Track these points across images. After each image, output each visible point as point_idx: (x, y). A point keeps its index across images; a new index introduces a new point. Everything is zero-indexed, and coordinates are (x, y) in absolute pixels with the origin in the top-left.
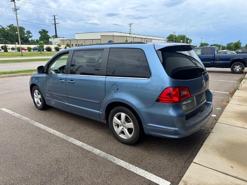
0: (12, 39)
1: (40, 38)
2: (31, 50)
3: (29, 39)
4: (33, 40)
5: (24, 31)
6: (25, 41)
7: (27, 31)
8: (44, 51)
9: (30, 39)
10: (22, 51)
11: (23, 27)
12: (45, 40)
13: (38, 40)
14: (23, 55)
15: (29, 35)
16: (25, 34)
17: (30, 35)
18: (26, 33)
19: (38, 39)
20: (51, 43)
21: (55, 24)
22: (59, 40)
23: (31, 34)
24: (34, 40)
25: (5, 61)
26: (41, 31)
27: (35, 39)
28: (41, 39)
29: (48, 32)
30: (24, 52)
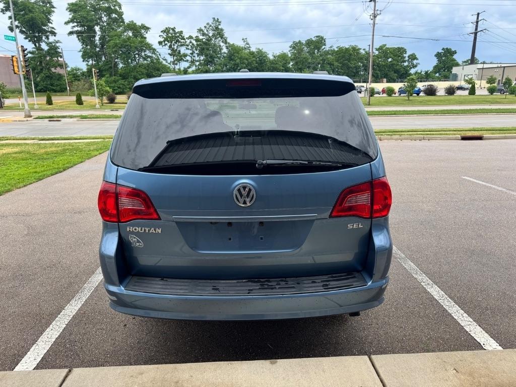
0: (379, 72)
1: (435, 67)
3: (410, 72)
4: (418, 73)
5: (405, 55)
6: (402, 75)
7: (411, 55)
8: (420, 95)
9: (413, 71)
11: (403, 48)
12: (444, 71)
13: (429, 72)
14: (371, 103)
15: (412, 64)
16: (405, 61)
17: (415, 62)
18: (407, 59)
19: (431, 69)
20: (455, 78)
21: (476, 34)
22: (475, 69)
23: (417, 59)
24: (420, 73)
26: (440, 51)
27: (423, 70)
28: (437, 69)
29: (456, 53)
30: (378, 98)
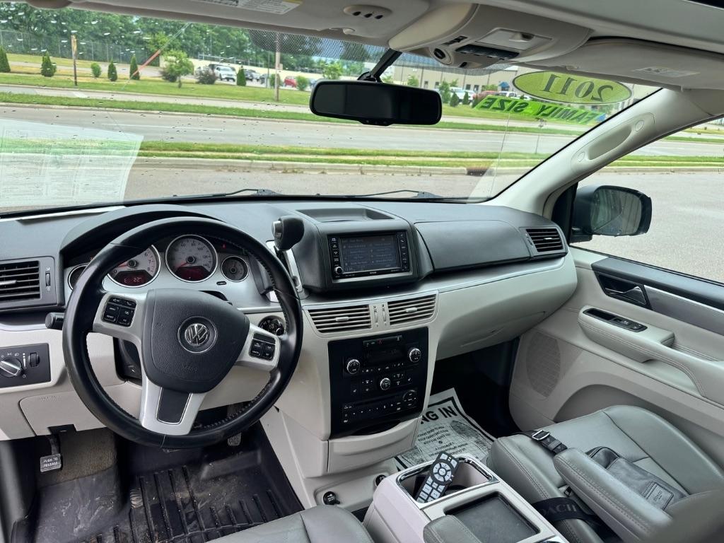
2: (306, 86)
3: (313, 59)
10: (278, 88)
14: (280, 98)
25: (219, 111)
30: (287, 91)
